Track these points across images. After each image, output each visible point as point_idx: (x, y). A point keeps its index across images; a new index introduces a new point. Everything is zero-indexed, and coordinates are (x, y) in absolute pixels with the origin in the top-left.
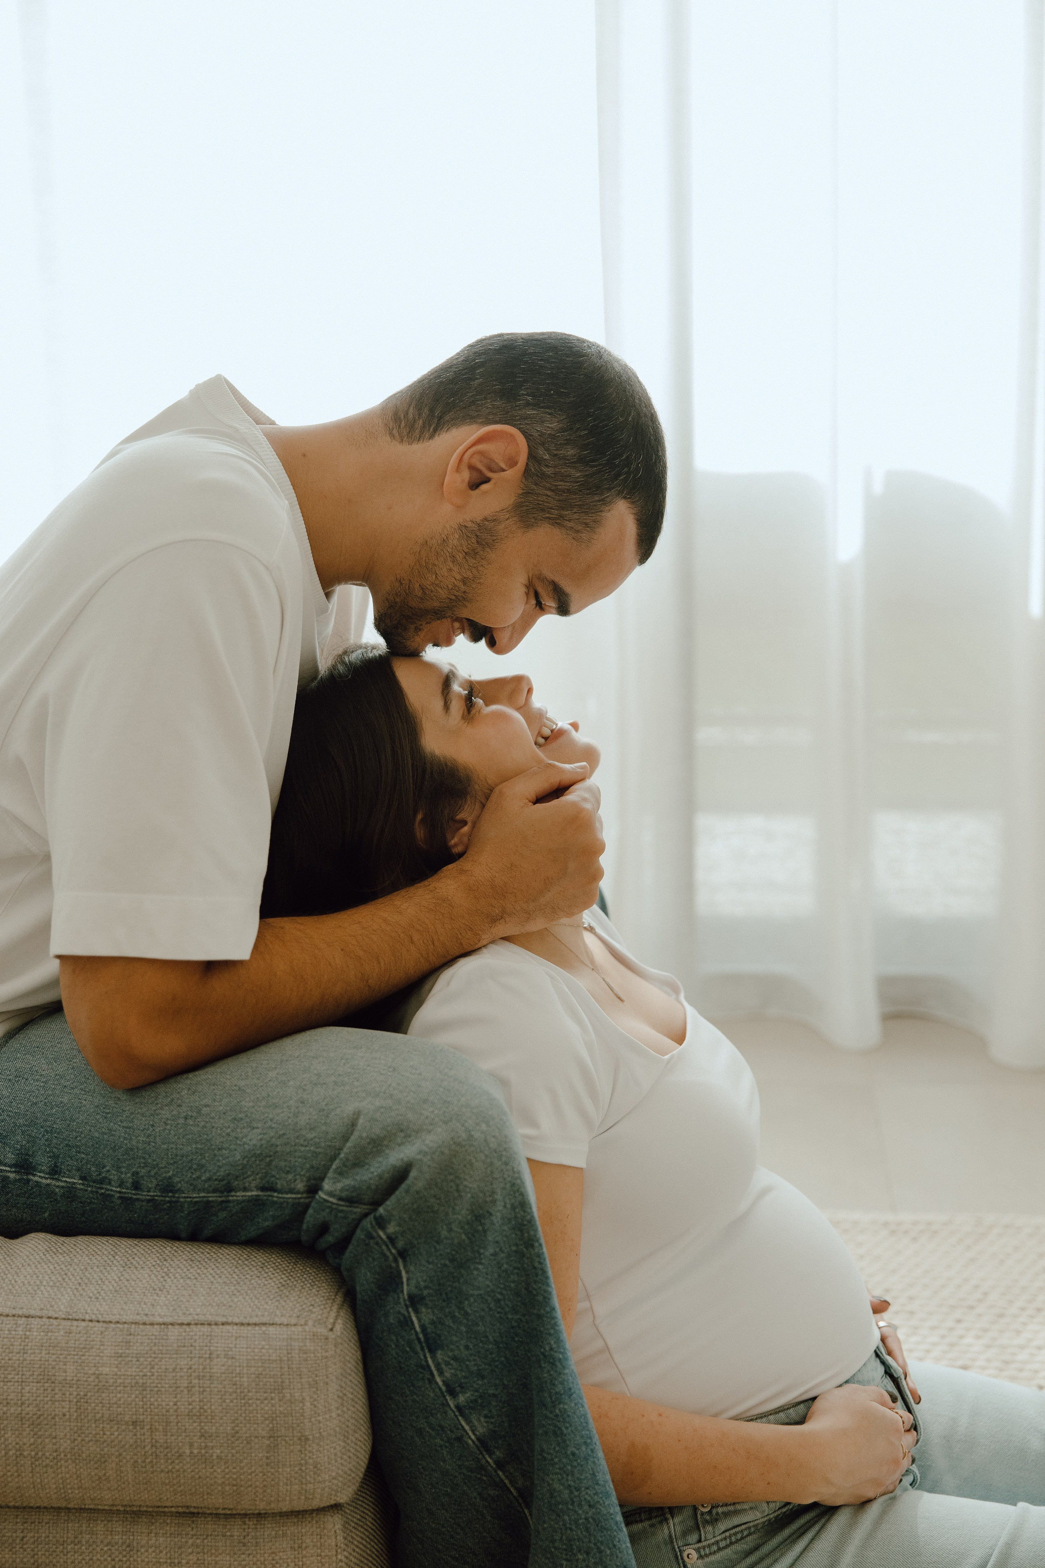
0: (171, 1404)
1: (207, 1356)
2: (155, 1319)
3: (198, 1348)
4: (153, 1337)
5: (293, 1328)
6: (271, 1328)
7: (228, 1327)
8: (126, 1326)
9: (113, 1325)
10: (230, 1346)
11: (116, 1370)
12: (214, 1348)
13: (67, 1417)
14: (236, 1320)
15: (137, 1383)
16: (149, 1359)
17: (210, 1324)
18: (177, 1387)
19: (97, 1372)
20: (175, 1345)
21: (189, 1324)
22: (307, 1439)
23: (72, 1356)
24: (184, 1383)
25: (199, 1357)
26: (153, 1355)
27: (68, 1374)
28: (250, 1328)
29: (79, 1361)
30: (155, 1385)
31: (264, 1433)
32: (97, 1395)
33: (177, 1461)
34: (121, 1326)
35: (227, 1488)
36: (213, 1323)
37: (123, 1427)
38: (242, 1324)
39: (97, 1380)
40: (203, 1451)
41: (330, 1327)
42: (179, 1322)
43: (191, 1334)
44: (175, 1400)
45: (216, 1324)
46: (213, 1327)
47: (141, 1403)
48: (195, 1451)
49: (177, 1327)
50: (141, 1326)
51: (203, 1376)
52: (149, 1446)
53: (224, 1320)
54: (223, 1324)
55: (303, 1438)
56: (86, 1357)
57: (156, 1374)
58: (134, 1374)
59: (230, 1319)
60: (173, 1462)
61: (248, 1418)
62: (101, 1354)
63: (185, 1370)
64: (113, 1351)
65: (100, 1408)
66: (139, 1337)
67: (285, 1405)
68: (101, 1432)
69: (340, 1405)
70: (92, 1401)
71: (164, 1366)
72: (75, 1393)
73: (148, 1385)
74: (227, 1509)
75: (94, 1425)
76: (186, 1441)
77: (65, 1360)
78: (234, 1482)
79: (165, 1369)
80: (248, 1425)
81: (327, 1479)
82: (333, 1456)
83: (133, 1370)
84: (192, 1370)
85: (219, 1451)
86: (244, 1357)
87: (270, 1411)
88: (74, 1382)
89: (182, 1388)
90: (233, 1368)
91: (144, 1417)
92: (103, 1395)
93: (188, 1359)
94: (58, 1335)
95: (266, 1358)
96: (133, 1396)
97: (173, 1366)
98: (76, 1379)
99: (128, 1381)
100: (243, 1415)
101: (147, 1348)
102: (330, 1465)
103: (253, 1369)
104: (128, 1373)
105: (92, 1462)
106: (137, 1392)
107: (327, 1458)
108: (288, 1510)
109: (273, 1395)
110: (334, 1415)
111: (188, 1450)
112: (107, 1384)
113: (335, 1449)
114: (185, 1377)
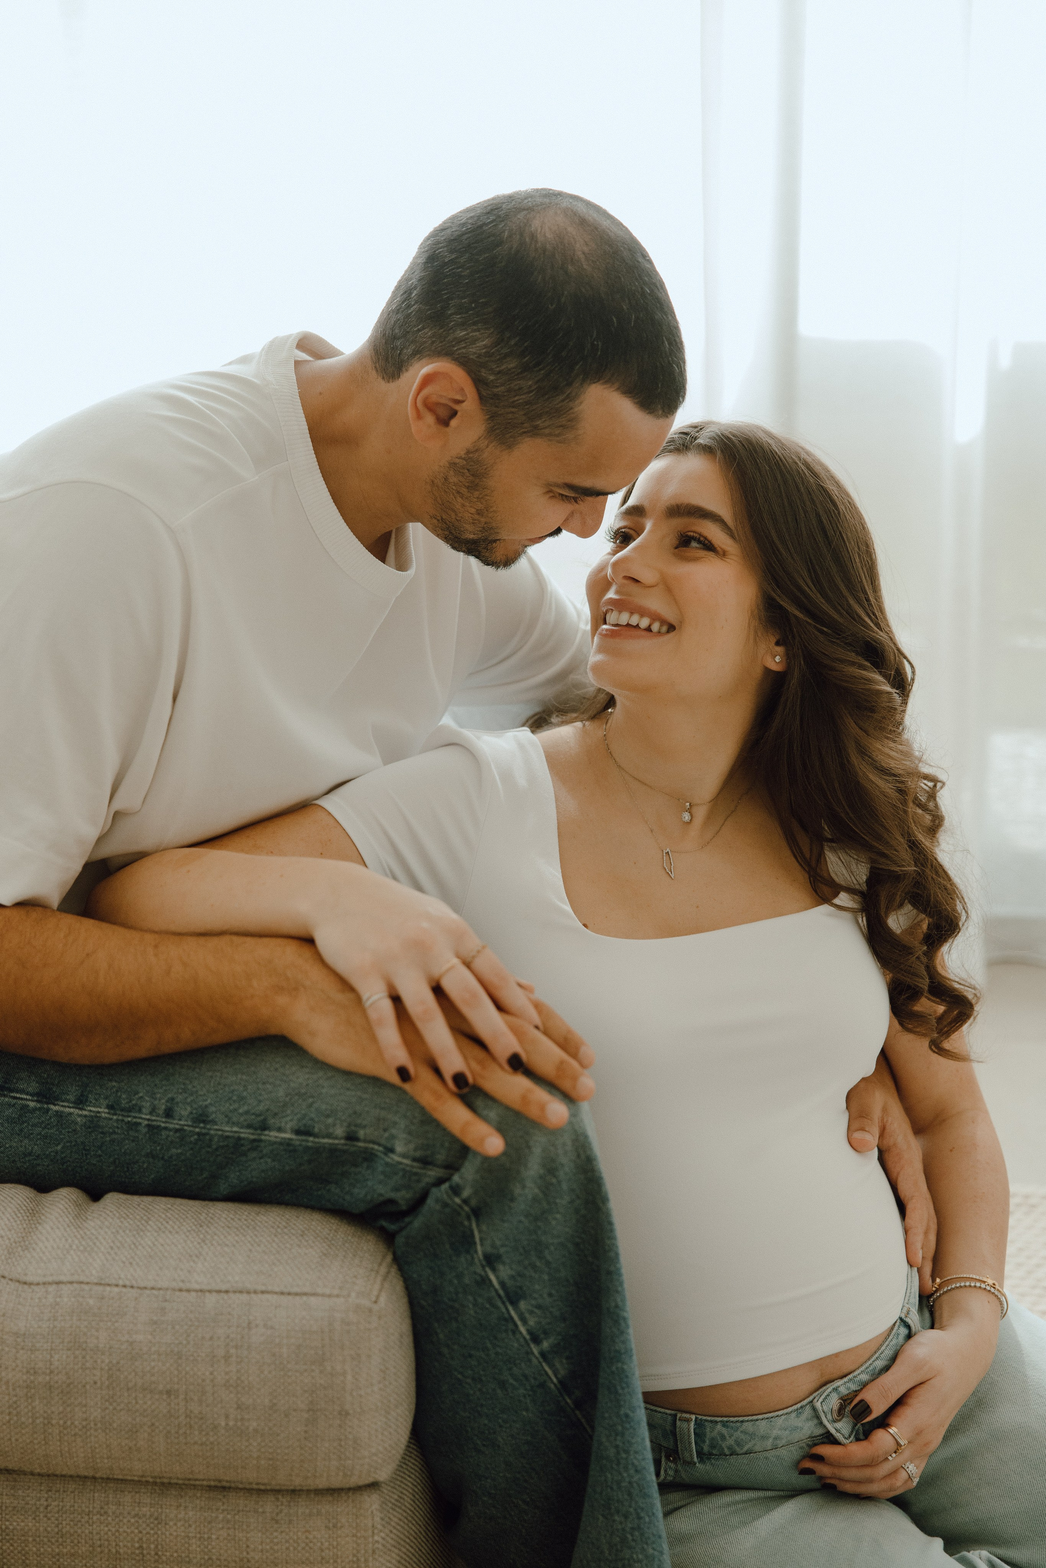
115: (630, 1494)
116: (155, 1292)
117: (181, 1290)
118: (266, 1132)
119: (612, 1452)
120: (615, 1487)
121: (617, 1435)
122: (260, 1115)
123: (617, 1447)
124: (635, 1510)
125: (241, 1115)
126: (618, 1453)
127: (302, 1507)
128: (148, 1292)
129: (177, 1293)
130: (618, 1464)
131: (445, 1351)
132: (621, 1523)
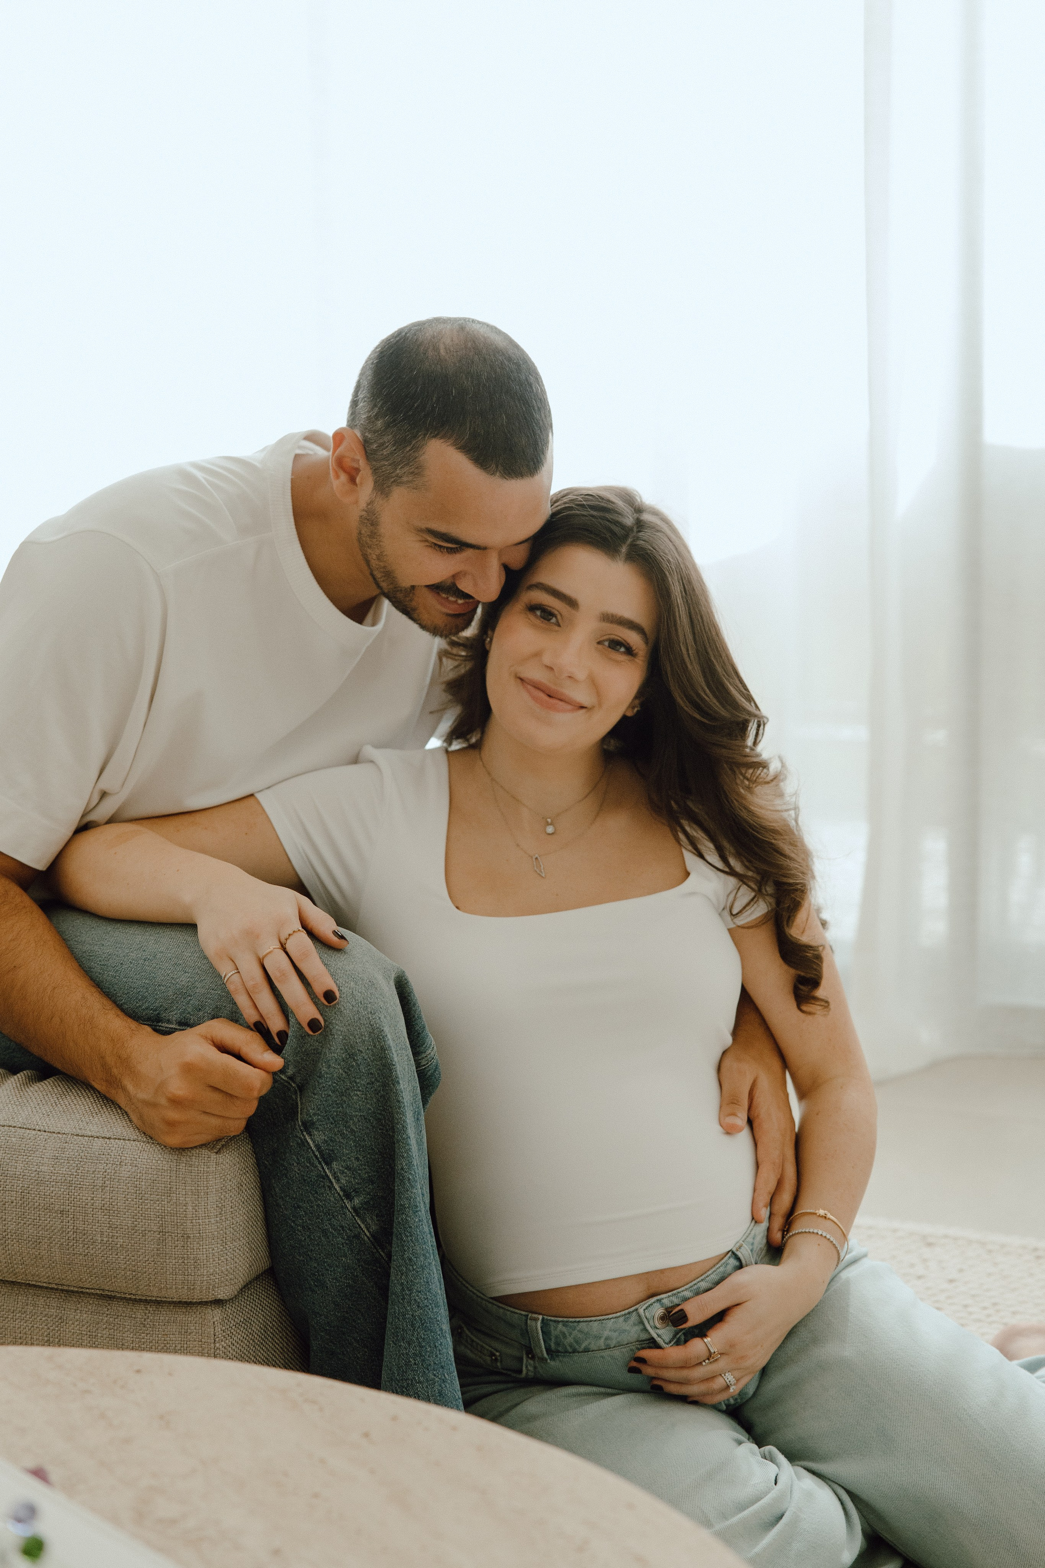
0: (89, 1198)
1: (119, 1163)
4: (82, 1146)
7: (137, 1143)
8: (63, 1136)
10: (135, 1157)
11: (52, 1169)
12: (123, 1158)
15: (66, 1180)
16: (77, 1162)
18: (94, 1186)
19: (38, 1170)
20: (96, 1152)
21: (109, 1138)
23: (21, 1156)
24: (99, 1183)
25: (112, 1164)
26: (80, 1159)
29: (27, 1161)
30: (79, 1182)
31: (155, 1229)
32: (36, 1187)
33: (92, 1247)
35: (128, 1272)
37: (54, 1215)
39: (37, 1176)
43: (110, 1145)
47: (68, 1196)
48: (105, 1239)
51: (114, 1179)
57: (80, 1174)
58: (64, 1172)
61: (144, 1215)
62: (43, 1156)
63: (101, 1173)
64: (52, 1155)
65: (38, 1199)
66: (72, 1145)
67: (172, 1207)
68: (38, 1218)
69: (218, 1213)
70: (32, 1192)
71: (86, 1169)
72: (21, 1185)
73: (73, 1182)
74: (132, 1294)
75: (33, 1212)
76: (99, 1230)
77: (16, 1159)
78: (134, 1268)
79: (88, 1171)
80: (144, 1221)
81: (205, 1274)
82: (211, 1255)
83: (64, 1169)
84: (106, 1174)
85: (122, 1240)
86: (145, 1166)
87: (160, 1211)
88: (21, 1176)
89: (98, 1187)
90: (135, 1174)
91: (70, 1207)
92: (41, 1188)
93: (105, 1164)
94: (14, 1139)
95: (161, 1168)
96: (62, 1190)
97: (94, 1170)
98: (22, 1174)
99: (60, 1178)
100: (141, 1212)
101: (77, 1154)
102: (208, 1263)
103: (150, 1176)
104: (60, 1172)
105: (31, 1243)
106: (65, 1187)
107: (205, 1255)
108: (178, 1300)
109: (163, 1197)
110: (212, 1220)
111: (100, 1239)
112: (44, 1180)
113: (213, 1250)
114: (101, 1179)
115: (413, 1325)
116: (60, 1136)
117: (77, 1135)
118: (160, 1024)
119: (398, 1289)
120: (401, 1318)
121: (402, 1274)
122: (156, 1010)
123: (402, 1284)
124: (417, 1339)
125: (144, 1010)
126: (403, 1290)
127: (164, 1315)
128: (55, 1135)
129: (75, 1137)
130: (403, 1299)
131: (281, 1202)
132: (406, 1349)
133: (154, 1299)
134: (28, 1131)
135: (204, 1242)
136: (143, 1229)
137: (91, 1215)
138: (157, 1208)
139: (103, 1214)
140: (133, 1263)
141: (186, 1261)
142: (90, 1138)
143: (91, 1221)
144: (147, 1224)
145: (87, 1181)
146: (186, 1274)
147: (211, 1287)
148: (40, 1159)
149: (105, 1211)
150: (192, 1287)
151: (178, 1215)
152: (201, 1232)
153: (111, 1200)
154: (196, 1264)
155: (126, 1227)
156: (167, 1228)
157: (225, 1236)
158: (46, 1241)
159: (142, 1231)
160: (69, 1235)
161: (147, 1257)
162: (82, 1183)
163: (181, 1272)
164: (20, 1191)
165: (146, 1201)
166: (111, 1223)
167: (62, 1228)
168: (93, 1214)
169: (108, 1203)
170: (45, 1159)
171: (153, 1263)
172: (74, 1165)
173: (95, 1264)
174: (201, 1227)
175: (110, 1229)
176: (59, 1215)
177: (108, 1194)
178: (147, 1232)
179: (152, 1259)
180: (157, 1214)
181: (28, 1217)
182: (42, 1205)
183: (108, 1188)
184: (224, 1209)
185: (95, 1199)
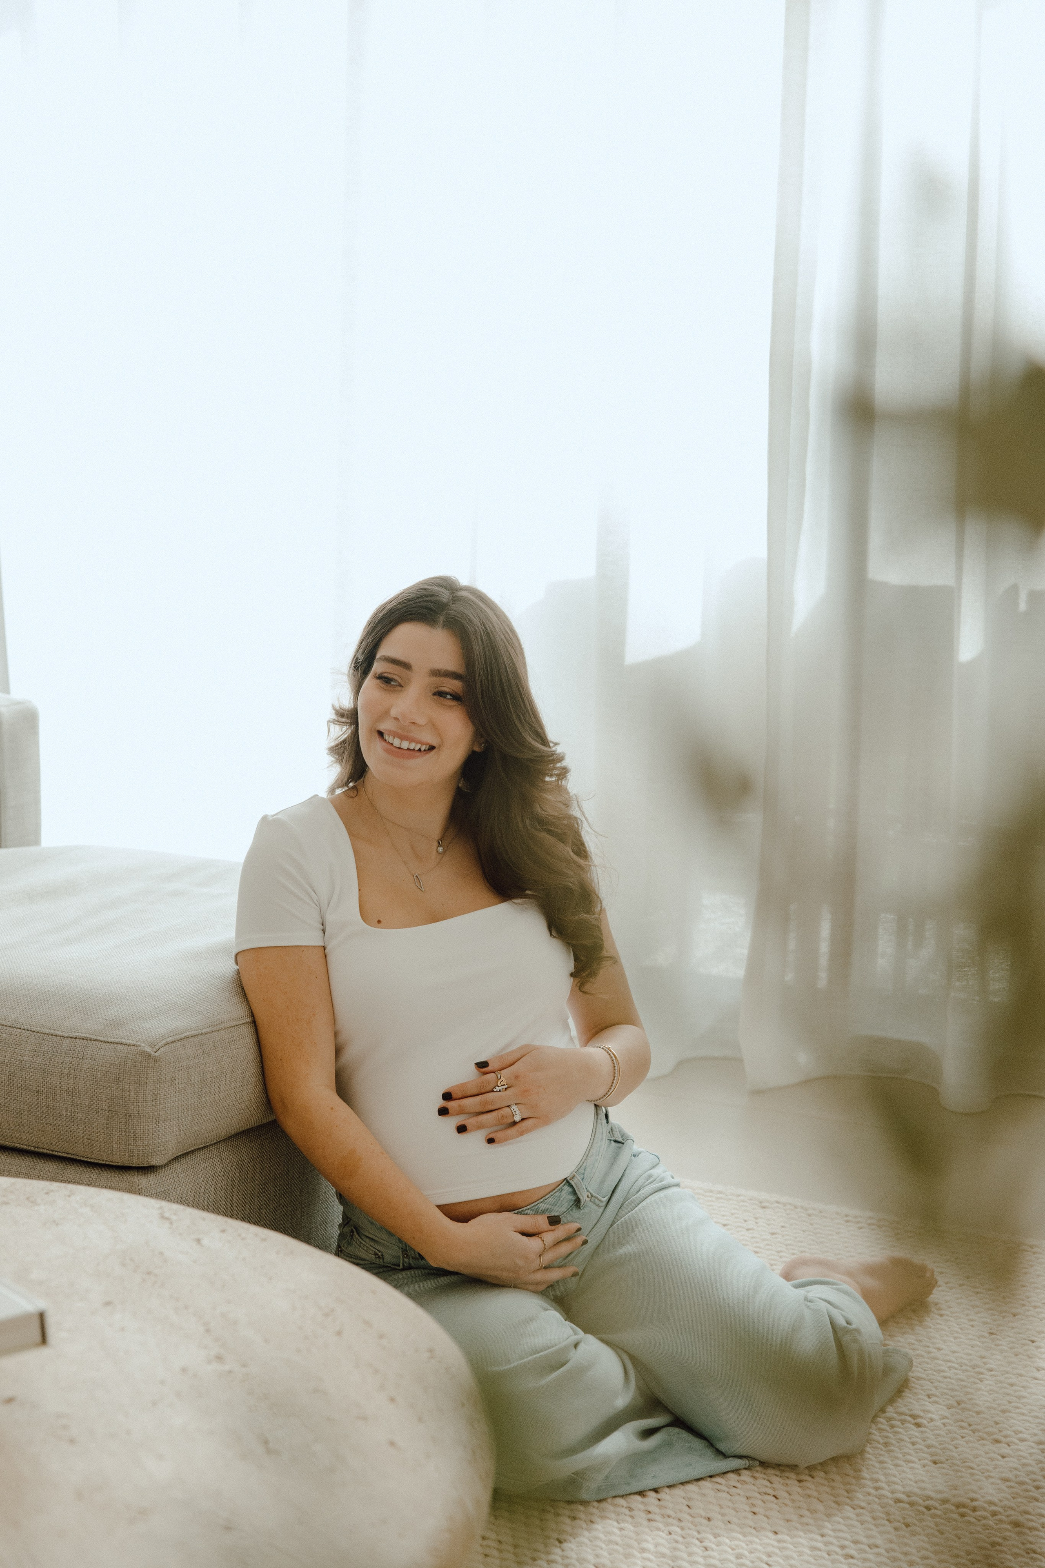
0: (58, 1083)
1: (81, 1057)
2: (58, 1033)
3: (77, 1052)
4: (55, 1043)
5: (132, 1048)
6: (120, 1046)
7: (97, 1043)
8: (42, 1034)
9: (35, 1033)
10: (95, 1053)
11: (31, 1059)
12: (86, 1054)
13: (3, 1084)
14: (102, 1039)
15: (41, 1068)
16: (50, 1055)
17: (86, 1040)
18: (62, 1074)
19: (21, 1059)
20: (65, 1049)
21: (76, 1038)
22: (130, 1116)
23: (10, 1048)
24: (66, 1071)
25: (77, 1058)
26: (53, 1053)
27: (6, 1058)
28: (108, 1044)
29: (13, 1051)
30: (50, 1070)
31: (106, 1108)
32: (20, 1072)
33: (59, 1119)
34: (39, 1034)
35: (85, 1140)
36: (89, 1039)
37: (32, 1094)
38: (105, 1042)
39: (21, 1064)
40: (73, 1114)
41: (155, 1050)
42: (71, 1036)
43: (76, 1044)
44: (60, 1081)
45: (90, 1040)
46: (88, 1041)
47: (42, 1080)
48: (69, 1114)
49: (69, 1039)
50: (50, 1036)
51: (77, 1069)
52: (45, 1108)
53: (95, 1038)
54: (94, 1040)
55: (128, 1115)
56: (17, 1050)
57: (52, 1064)
58: (41, 1062)
59: (98, 1038)
60: (57, 1119)
61: (98, 1097)
62: (25, 1049)
63: (68, 1064)
64: (32, 1048)
65: (20, 1081)
66: (47, 1042)
67: (119, 1092)
68: (20, 1095)
69: (154, 1099)
70: (17, 1076)
71: (57, 1061)
72: (8, 1070)
73: (47, 1070)
74: (88, 1158)
75: (17, 1091)
76: (65, 1107)
77: (6, 1050)
78: (89, 1137)
79: (58, 1062)
80: (98, 1102)
81: (141, 1145)
82: (147, 1131)
83: (41, 1060)
84: (71, 1065)
85: (81, 1115)
86: (101, 1061)
87: (110, 1095)
88: (9, 1063)
89: (64, 1075)
90: (94, 1066)
91: (43, 1089)
92: (23, 1073)
93: (71, 1058)
94: (4, 1035)
95: (113, 1062)
96: (38, 1075)
97: (62, 1061)
98: (10, 1061)
99: (37, 1066)
100: (96, 1095)
101: (50, 1049)
102: (144, 1137)
103: (105, 1068)
104: (38, 1062)
105: (15, 1113)
106: (41, 1073)
107: (142, 1131)
108: (122, 1164)
109: (113, 1085)
110: (149, 1104)
111: (65, 1113)
112: (26, 1067)
113: (149, 1127)
114: (67, 1068)
133: (104, 1162)
134: (16, 1029)
135: (142, 1120)
136: (97, 1108)
137: (59, 1095)
138: (108, 1092)
139: (68, 1095)
140: (89, 1133)
141: (127, 1134)
142: (62, 1038)
143: (59, 1099)
144: (100, 1104)
145: (57, 1069)
146: (127, 1144)
147: (146, 1155)
148: (23, 1051)
149: (70, 1093)
150: (131, 1155)
151: (123, 1099)
152: (140, 1112)
153: (74, 1085)
154: (135, 1137)
155: (85, 1106)
156: (114, 1109)
157: (158, 1116)
158: (26, 1113)
159: (96, 1109)
160: (43, 1109)
161: (99, 1129)
162: (53, 1071)
163: (123, 1142)
164: (8, 1074)
165: (100, 1087)
166: (73, 1102)
167: (38, 1104)
168: (60, 1095)
169: (72, 1087)
170: (26, 1051)
171: (103, 1134)
172: (47, 1057)
173: (62, 1132)
174: (140, 1108)
175: (73, 1106)
176: (36, 1094)
177: (72, 1080)
178: (100, 1110)
179: (103, 1131)
180: (108, 1097)
181: (13, 1094)
182: (24, 1086)
183: (72, 1076)
184: (158, 1096)
185: (62, 1083)
